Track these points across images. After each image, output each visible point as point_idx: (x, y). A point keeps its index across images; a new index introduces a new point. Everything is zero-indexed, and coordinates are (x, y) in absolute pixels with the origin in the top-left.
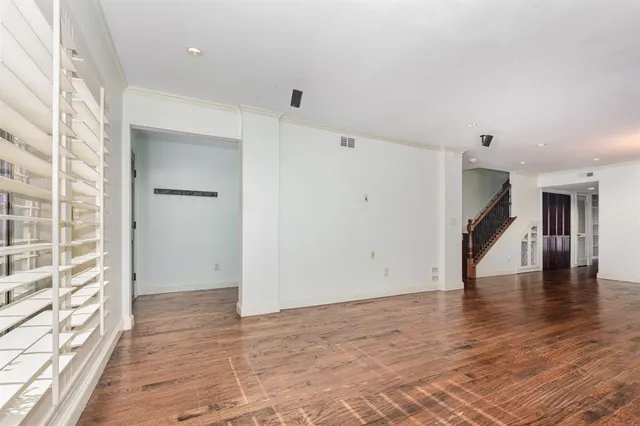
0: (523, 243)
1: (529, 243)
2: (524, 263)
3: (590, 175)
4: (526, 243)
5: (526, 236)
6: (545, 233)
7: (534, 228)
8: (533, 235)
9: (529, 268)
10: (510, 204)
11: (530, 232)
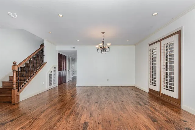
0: (50, 75)
1: (53, 75)
2: (50, 84)
3: (74, 48)
4: (52, 75)
5: (52, 72)
6: (59, 70)
7: (54, 68)
8: (54, 71)
9: (53, 86)
10: (44, 56)
11: (53, 70)
